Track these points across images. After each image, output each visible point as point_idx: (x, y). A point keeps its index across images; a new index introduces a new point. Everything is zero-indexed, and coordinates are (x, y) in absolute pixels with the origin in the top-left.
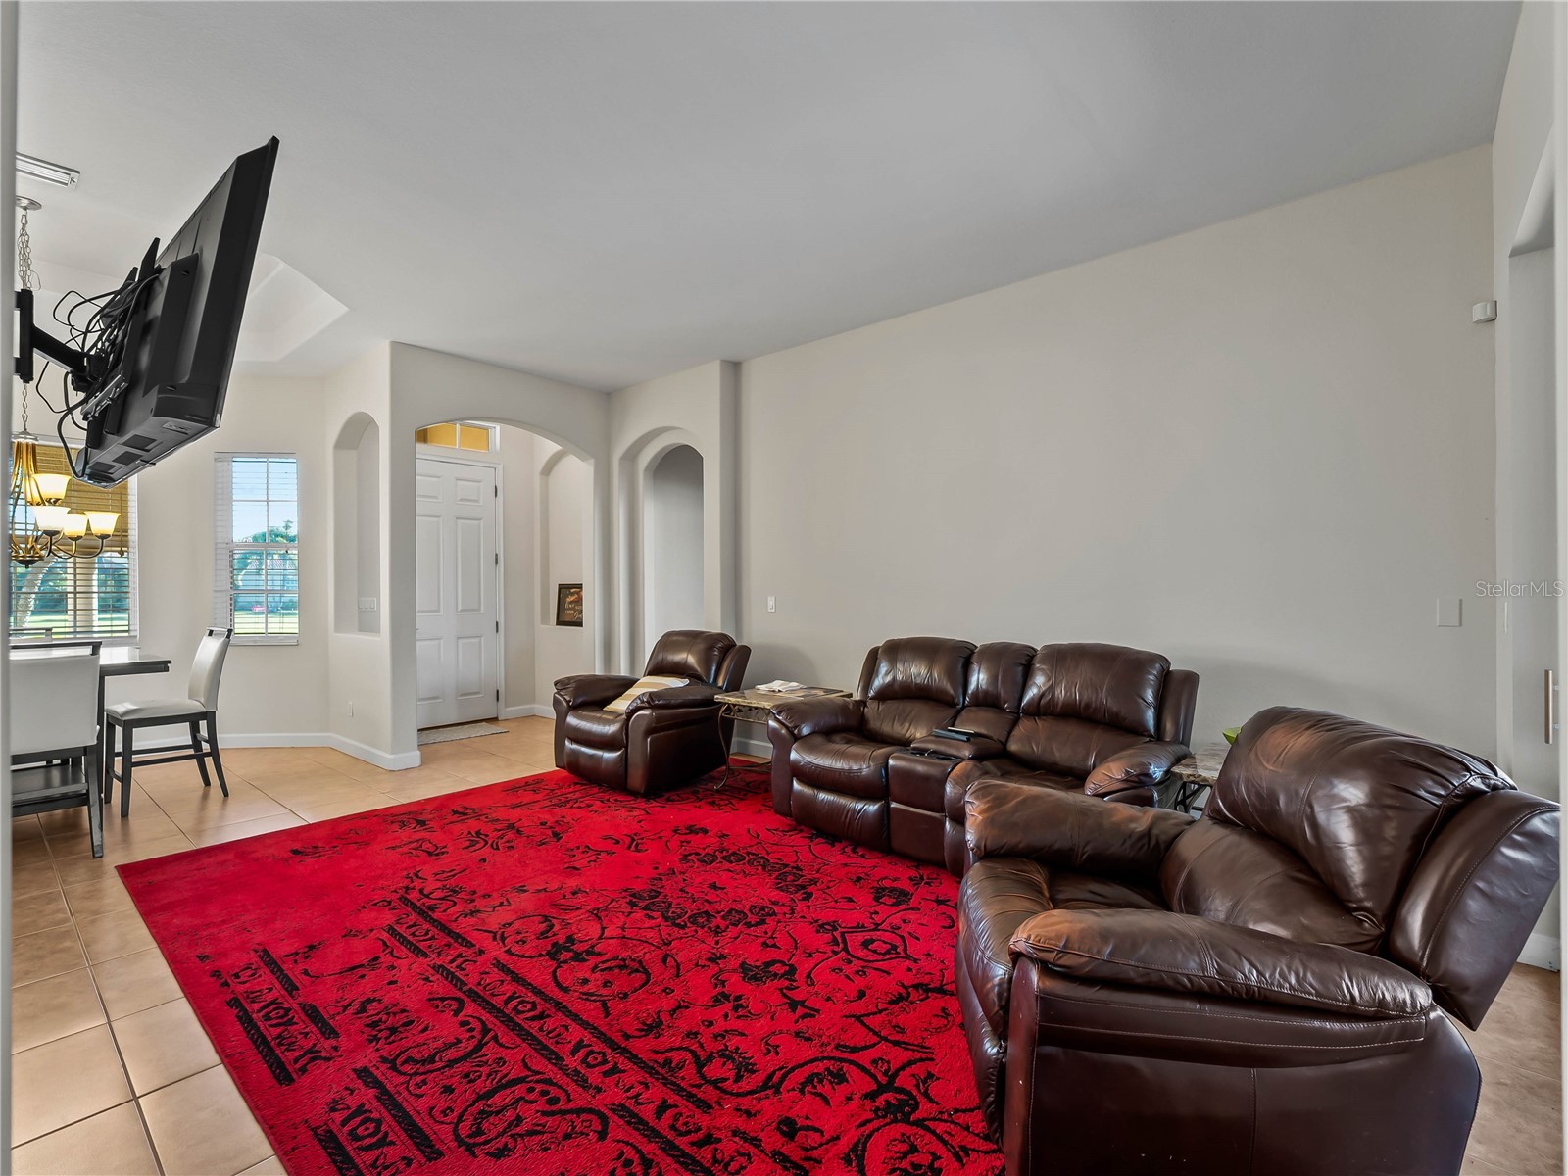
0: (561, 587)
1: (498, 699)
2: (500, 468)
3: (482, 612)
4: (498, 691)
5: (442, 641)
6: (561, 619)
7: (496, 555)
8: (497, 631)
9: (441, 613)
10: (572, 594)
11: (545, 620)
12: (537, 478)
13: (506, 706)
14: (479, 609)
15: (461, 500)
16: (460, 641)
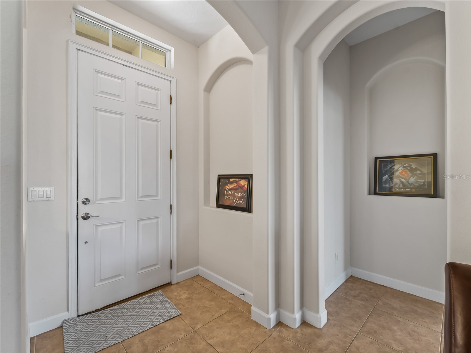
0: (221, 178)
1: (171, 267)
2: (174, 81)
3: (159, 197)
4: (171, 261)
5: (124, 223)
6: (220, 203)
7: (171, 151)
8: (171, 212)
9: (123, 200)
10: (232, 183)
11: (207, 202)
12: (202, 93)
13: (177, 272)
14: (156, 196)
15: (142, 102)
16: (141, 223)
